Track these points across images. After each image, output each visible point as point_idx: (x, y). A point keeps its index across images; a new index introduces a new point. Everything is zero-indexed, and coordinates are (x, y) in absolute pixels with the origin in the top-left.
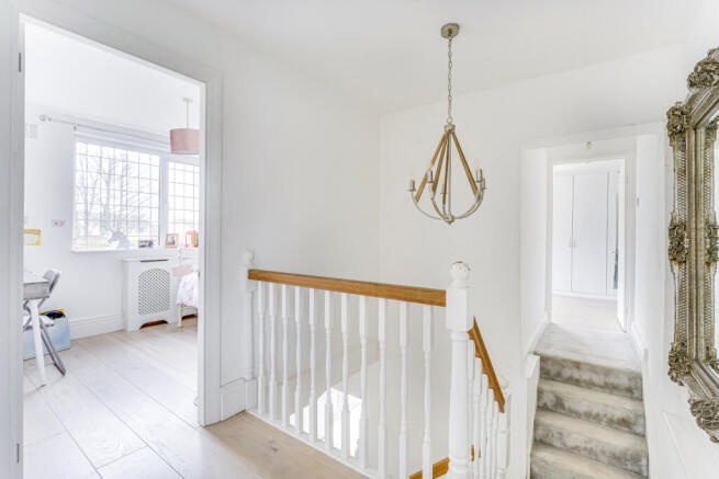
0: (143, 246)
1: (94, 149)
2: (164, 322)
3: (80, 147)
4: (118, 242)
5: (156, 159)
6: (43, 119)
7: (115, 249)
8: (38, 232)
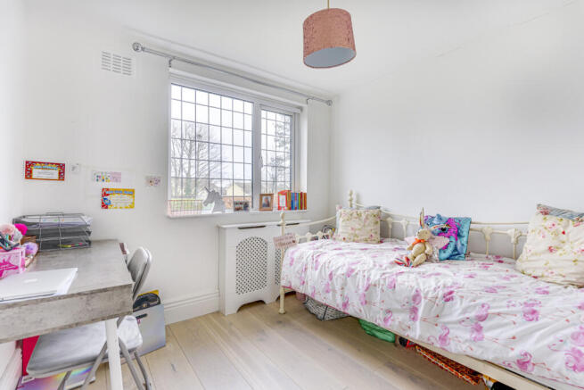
0: (238, 209)
1: (189, 94)
2: (261, 302)
3: (175, 91)
4: (214, 204)
5: (249, 107)
6: (136, 47)
7: (210, 212)
8: (131, 193)
